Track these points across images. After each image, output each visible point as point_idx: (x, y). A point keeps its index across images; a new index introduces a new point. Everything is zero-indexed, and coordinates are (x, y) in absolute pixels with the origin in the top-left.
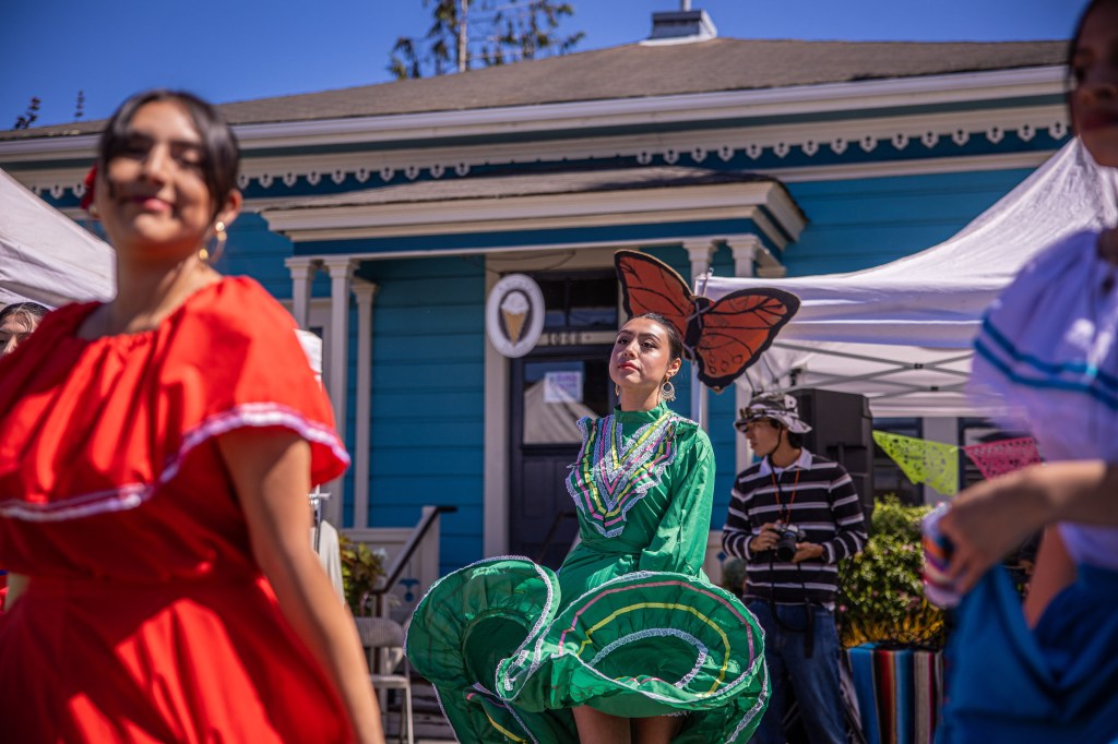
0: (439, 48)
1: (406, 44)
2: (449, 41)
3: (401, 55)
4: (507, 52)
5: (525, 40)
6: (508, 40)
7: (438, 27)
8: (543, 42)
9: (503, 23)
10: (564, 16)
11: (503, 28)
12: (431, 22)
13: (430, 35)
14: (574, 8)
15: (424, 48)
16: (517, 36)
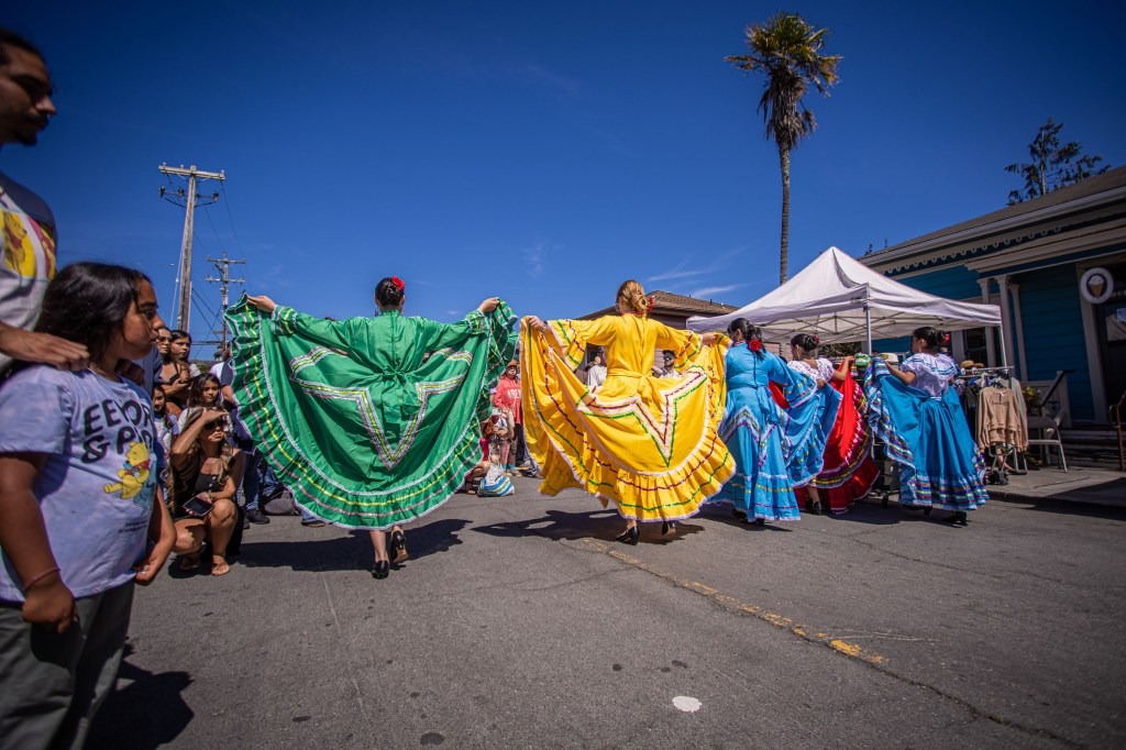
0: (1032, 192)
1: (1015, 193)
2: (1036, 187)
3: (1013, 198)
4: (1067, 184)
5: (1076, 177)
6: (1068, 179)
7: (1030, 183)
8: (1086, 175)
9: (1064, 173)
10: (1096, 163)
11: (1064, 174)
12: (1026, 182)
13: (1027, 187)
14: (1101, 156)
15: (1024, 193)
16: (1072, 175)
